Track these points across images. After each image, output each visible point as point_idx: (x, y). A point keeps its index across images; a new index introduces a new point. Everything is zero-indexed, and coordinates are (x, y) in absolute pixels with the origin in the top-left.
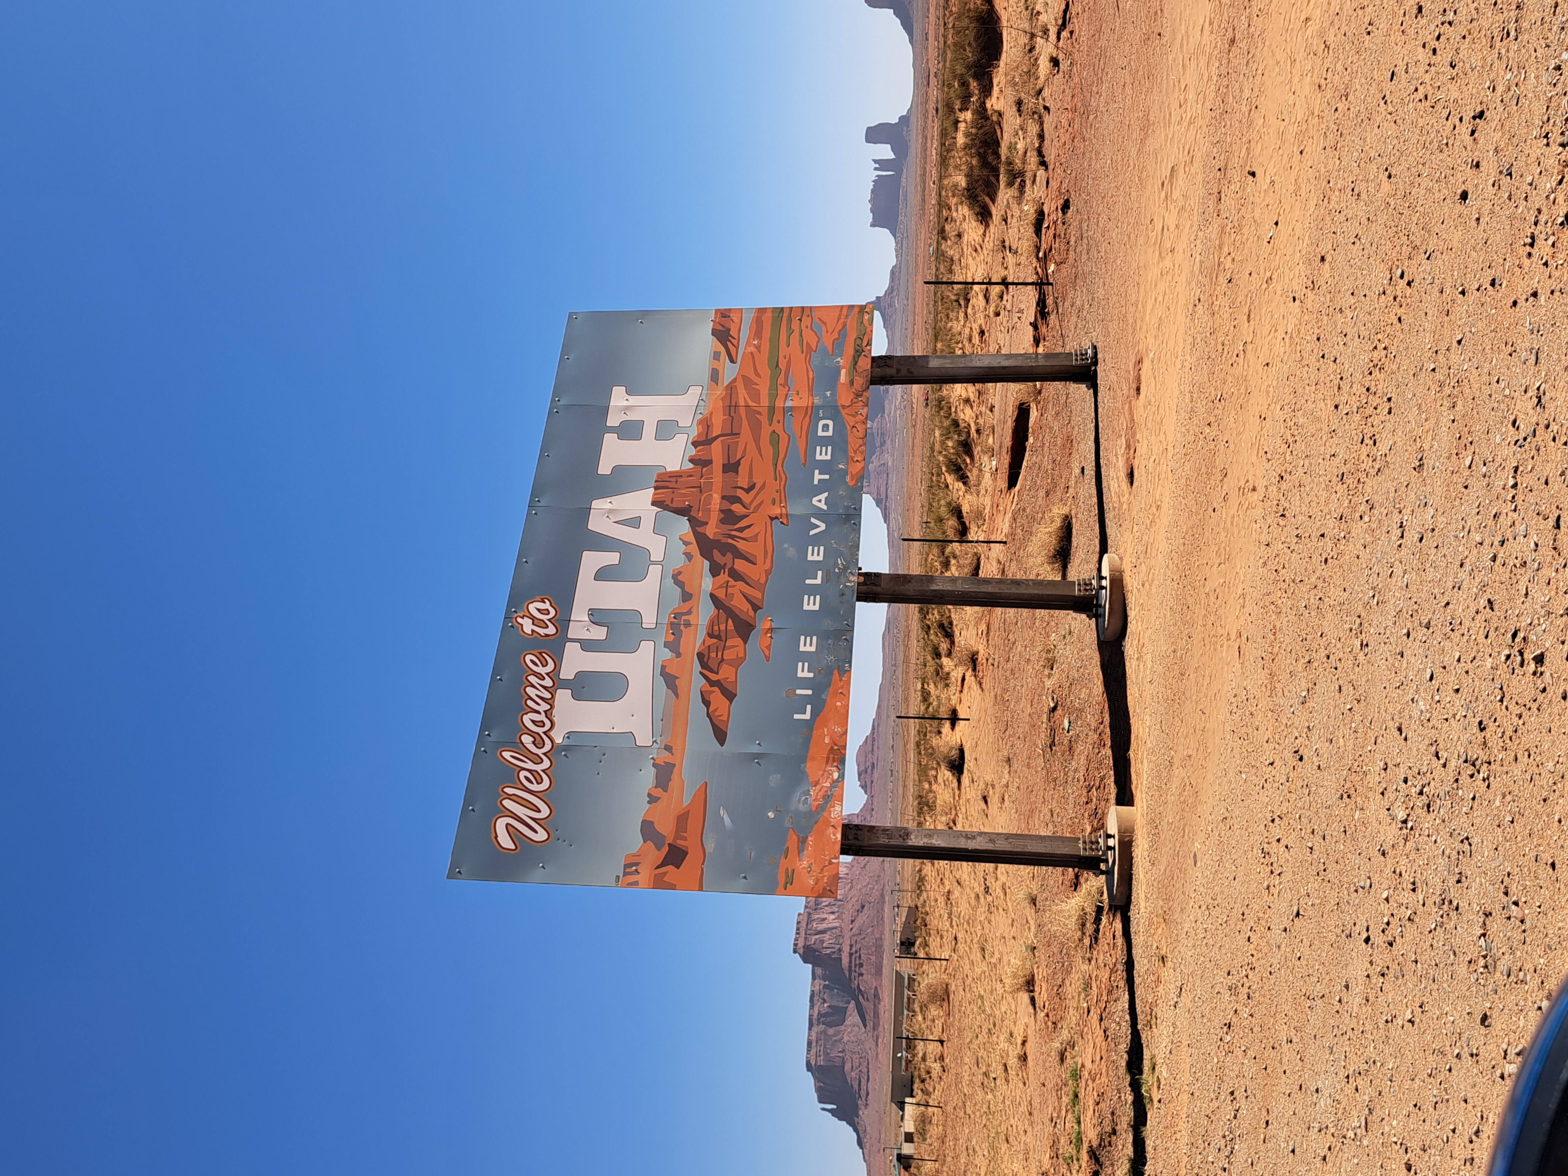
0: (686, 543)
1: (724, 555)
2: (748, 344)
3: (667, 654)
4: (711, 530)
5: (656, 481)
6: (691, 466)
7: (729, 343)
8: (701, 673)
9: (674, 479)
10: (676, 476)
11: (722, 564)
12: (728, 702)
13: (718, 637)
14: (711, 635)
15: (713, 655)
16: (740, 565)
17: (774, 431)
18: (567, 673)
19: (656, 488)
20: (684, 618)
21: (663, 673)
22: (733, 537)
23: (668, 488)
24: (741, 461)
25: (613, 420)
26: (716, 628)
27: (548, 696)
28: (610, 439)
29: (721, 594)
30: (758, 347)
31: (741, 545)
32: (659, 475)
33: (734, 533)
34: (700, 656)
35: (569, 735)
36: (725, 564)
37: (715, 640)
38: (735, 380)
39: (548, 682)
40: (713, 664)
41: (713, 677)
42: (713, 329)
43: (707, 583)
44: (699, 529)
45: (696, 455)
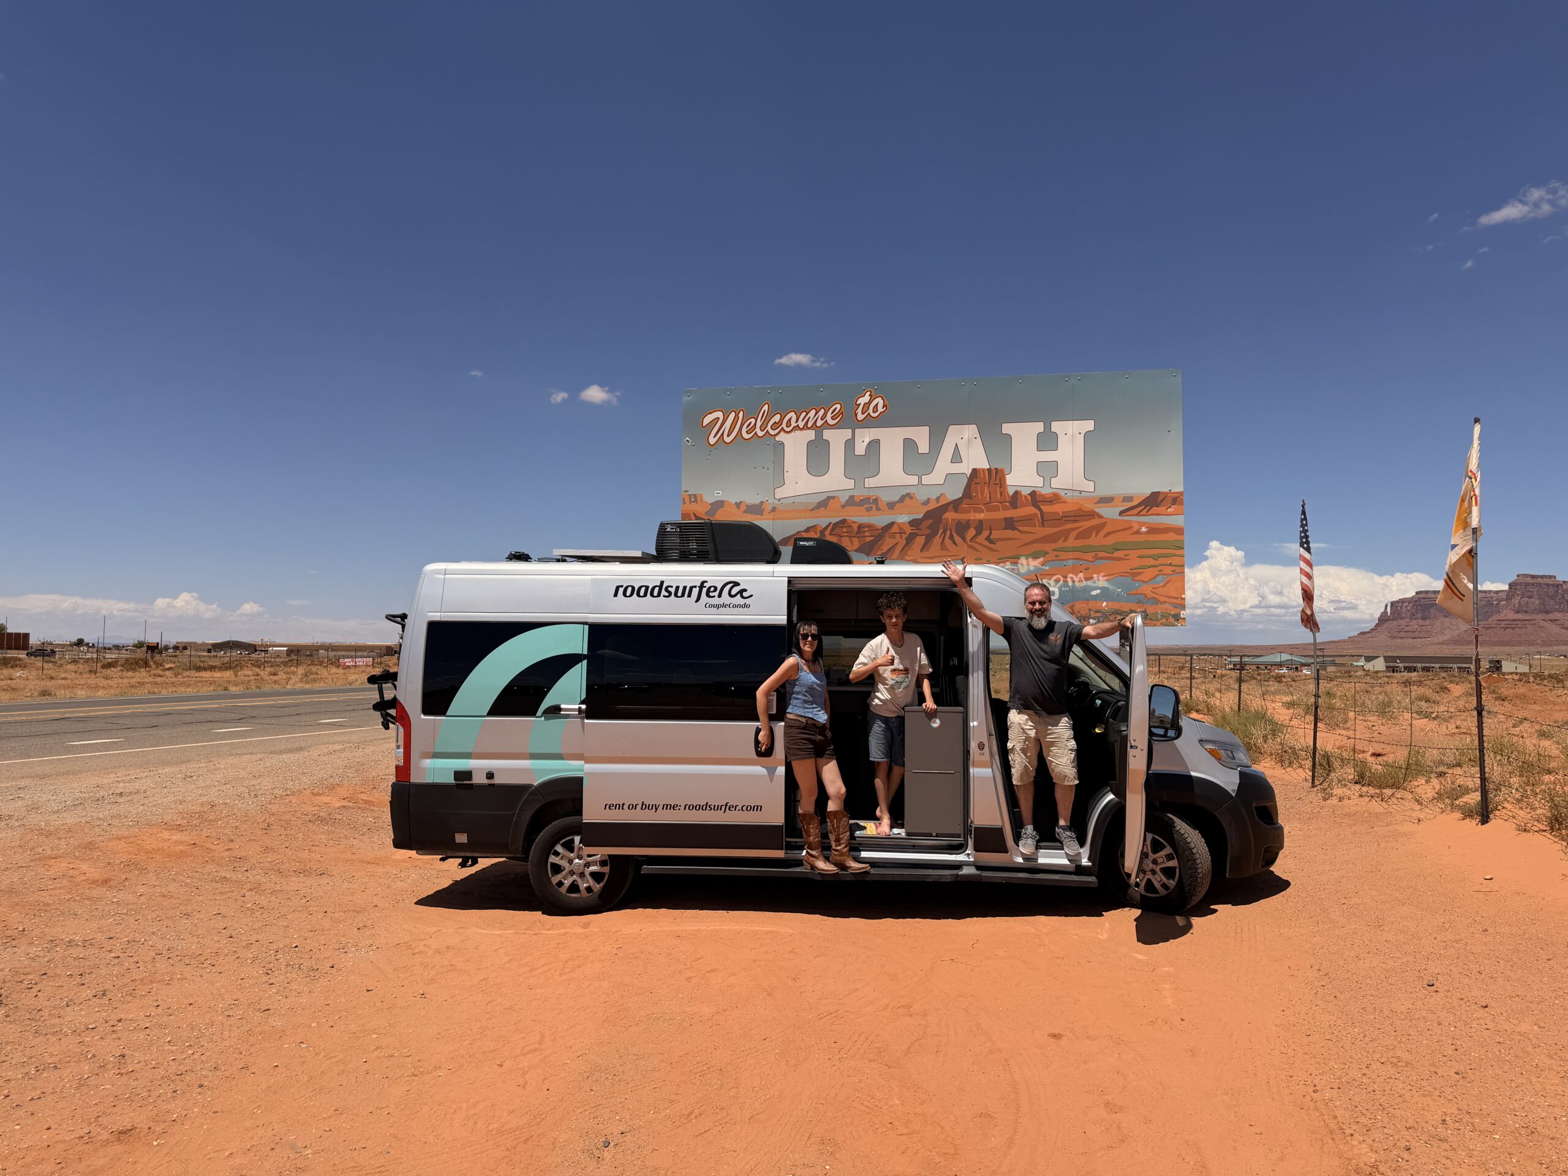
0: (938, 499)
2: (1142, 524)
3: (844, 498)
4: (950, 516)
5: (996, 469)
6: (1011, 492)
7: (1143, 507)
8: (830, 523)
9: (998, 482)
10: (1001, 483)
11: (920, 527)
13: (859, 532)
14: (861, 526)
15: (845, 530)
16: (920, 540)
18: (827, 434)
19: (989, 470)
22: (944, 532)
23: (990, 477)
24: (1016, 531)
25: (1056, 426)
26: (866, 529)
27: (810, 425)
28: (1039, 427)
32: (1002, 471)
33: (948, 533)
34: (844, 521)
35: (782, 444)
38: (1100, 516)
39: (819, 423)
42: (1159, 492)
44: (951, 506)
45: (1021, 494)
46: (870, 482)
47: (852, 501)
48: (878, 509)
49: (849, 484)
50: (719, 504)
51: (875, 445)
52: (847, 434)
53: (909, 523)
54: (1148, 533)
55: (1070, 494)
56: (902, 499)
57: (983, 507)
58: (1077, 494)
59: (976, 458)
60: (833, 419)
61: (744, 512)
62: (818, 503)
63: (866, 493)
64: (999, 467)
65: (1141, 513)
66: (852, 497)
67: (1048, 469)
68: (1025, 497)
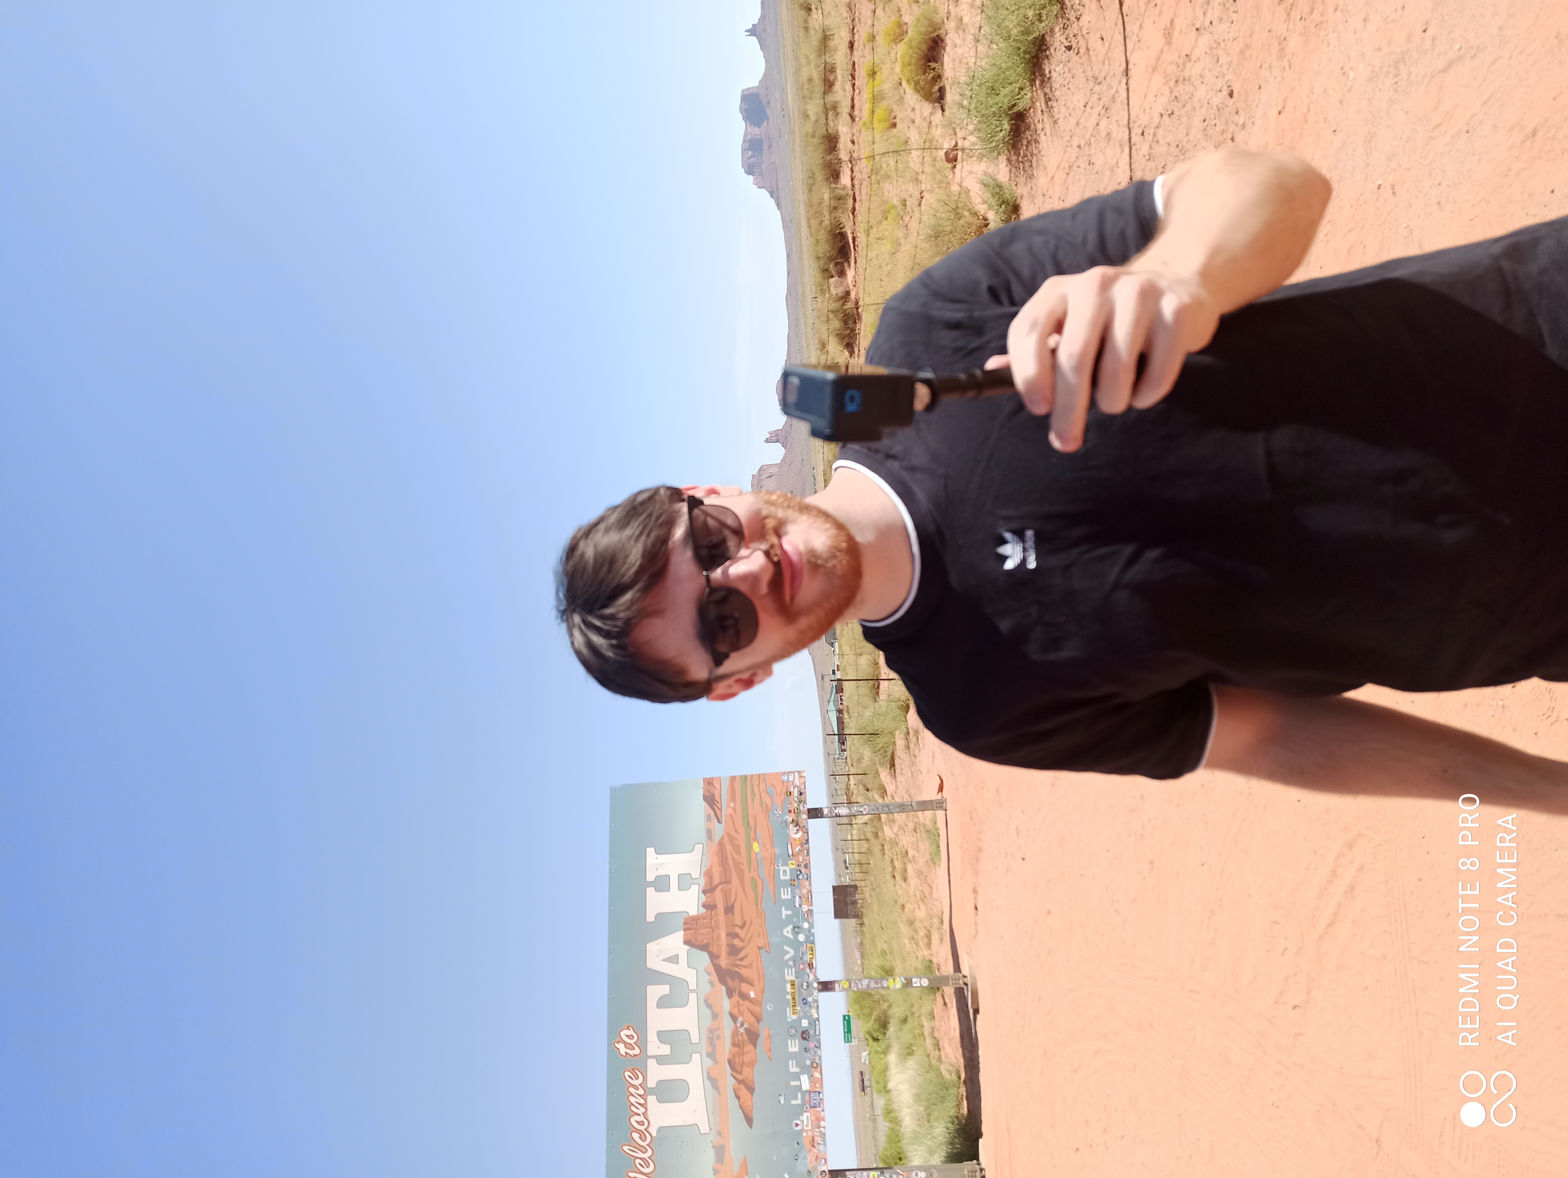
0: (709, 974)
1: (733, 980)
2: (728, 806)
3: (709, 1062)
4: (724, 962)
5: (684, 924)
6: (704, 910)
7: (715, 807)
8: (732, 1075)
9: (695, 922)
10: (695, 919)
11: (733, 988)
12: (750, 1095)
13: (739, 1046)
14: (734, 1044)
15: (737, 1060)
16: (744, 987)
17: (753, 878)
18: (651, 1083)
19: (685, 930)
20: (716, 1033)
21: (710, 1078)
22: (737, 966)
23: (691, 929)
24: (735, 904)
25: (650, 877)
26: (736, 1039)
27: (642, 1102)
28: (650, 891)
29: (735, 1011)
30: (734, 809)
31: (744, 972)
32: (686, 919)
33: (738, 962)
34: (730, 1062)
35: (660, 1129)
36: (735, 988)
37: (736, 1049)
38: (723, 838)
39: (641, 1092)
40: (738, 1067)
41: (740, 1077)
42: (704, 796)
43: (726, 1004)
44: (716, 962)
45: (706, 902)
46: (695, 1038)
49: (696, 1057)
51: (663, 1036)
52: (651, 1063)
53: (729, 999)
54: (735, 802)
55: (704, 863)
56: (709, 1006)
57: (715, 934)
58: (704, 857)
59: (675, 942)
60: (638, 1078)
63: (704, 1042)
64: (682, 922)
65: (720, 807)
66: (708, 1055)
68: (707, 898)
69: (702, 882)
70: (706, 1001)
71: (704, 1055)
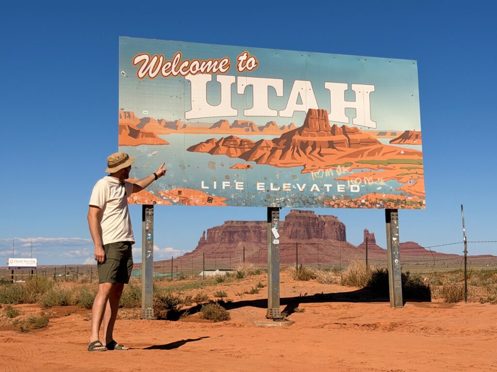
0: (289, 126)
1: (284, 144)
2: (401, 149)
3: (231, 122)
4: (297, 138)
5: (322, 110)
6: (331, 125)
7: (401, 139)
8: (223, 138)
9: (323, 118)
10: (326, 119)
12: (209, 151)
13: (241, 145)
14: (242, 141)
15: (232, 143)
16: (279, 152)
17: (352, 164)
18: (220, 78)
19: (318, 110)
20: (250, 128)
21: (221, 121)
22: (294, 148)
23: (319, 115)
24: (335, 149)
25: (355, 87)
26: (246, 143)
27: (208, 70)
28: (345, 86)
29: (263, 144)
31: (289, 152)
32: (326, 111)
33: (296, 148)
34: (231, 137)
35: (189, 82)
36: (279, 145)
37: (239, 143)
38: (380, 143)
39: (215, 70)
40: (227, 143)
41: (221, 144)
42: (409, 131)
44: (297, 131)
45: (337, 127)
46: (248, 113)
47: (236, 124)
48: (253, 130)
49: (234, 112)
50: (146, 120)
51: (249, 88)
52: (232, 79)
53: (273, 140)
54: (404, 154)
55: (363, 128)
56: (268, 125)
57: (316, 133)
58: (367, 129)
59: (311, 103)
60: (223, 68)
61: (164, 127)
62: (215, 124)
63: (244, 119)
64: (324, 109)
65: (401, 142)
66: (236, 122)
67: (351, 112)
68: (339, 129)
69: (350, 126)
70: (271, 122)
71: (236, 119)
